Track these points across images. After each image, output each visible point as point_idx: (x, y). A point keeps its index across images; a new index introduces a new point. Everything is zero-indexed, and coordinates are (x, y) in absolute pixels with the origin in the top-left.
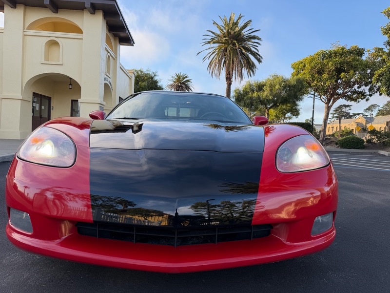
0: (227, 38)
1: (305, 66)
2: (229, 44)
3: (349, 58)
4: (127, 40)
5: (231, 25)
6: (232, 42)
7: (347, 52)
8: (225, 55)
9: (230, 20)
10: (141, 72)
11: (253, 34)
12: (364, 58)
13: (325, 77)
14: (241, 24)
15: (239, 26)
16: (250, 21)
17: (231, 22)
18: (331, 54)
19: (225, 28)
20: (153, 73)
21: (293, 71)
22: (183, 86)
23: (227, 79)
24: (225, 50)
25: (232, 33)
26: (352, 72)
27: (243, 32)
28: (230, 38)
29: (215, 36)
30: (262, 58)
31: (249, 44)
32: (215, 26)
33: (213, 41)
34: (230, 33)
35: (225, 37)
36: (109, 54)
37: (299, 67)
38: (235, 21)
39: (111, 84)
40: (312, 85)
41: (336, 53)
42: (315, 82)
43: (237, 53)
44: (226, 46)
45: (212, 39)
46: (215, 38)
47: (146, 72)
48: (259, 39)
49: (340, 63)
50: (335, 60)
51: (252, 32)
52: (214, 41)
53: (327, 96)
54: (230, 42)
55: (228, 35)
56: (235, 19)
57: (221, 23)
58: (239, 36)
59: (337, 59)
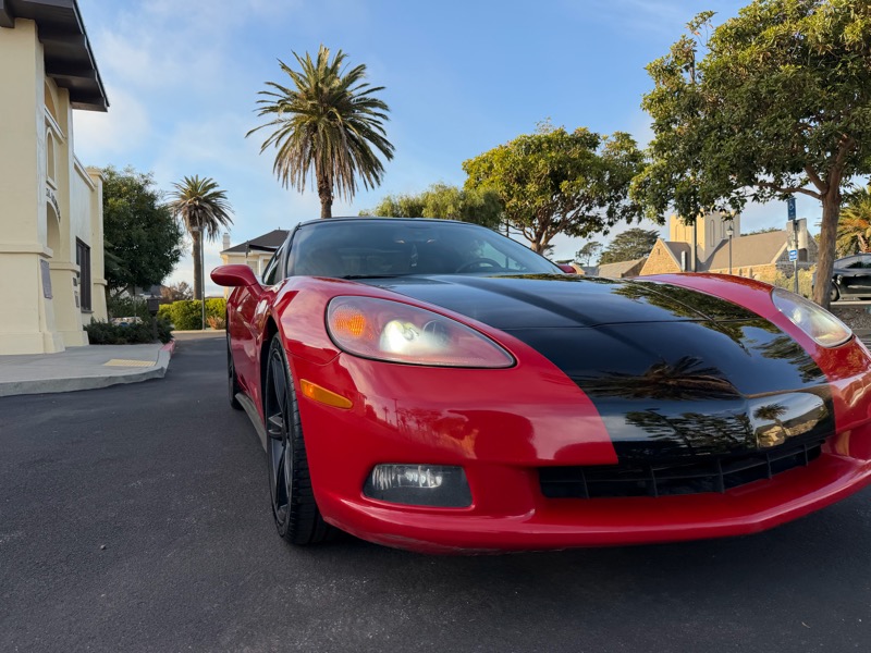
0: (315, 102)
1: (491, 168)
2: (320, 116)
3: (575, 153)
4: (93, 97)
5: (321, 74)
6: (325, 111)
7: (570, 139)
8: (312, 139)
9: (319, 62)
10: (111, 174)
11: (370, 96)
12: (599, 152)
13: (533, 189)
14: (344, 72)
15: (338, 75)
16: (363, 67)
17: (322, 66)
18: (541, 144)
19: (308, 80)
20: (143, 176)
21: (466, 177)
22: (207, 206)
23: (321, 191)
24: (314, 128)
25: (326, 90)
26: (580, 180)
27: (348, 89)
28: (321, 102)
29: (287, 96)
30: (393, 148)
31: (365, 116)
32: (286, 74)
33: (283, 105)
34: (322, 90)
35: (310, 98)
36: (49, 130)
37: (479, 170)
38: (330, 67)
39: (56, 204)
40: (507, 206)
41: (549, 141)
42: (514, 200)
43: (341, 135)
44: (315, 118)
45: (283, 103)
46: (288, 99)
47: (123, 175)
48: (384, 107)
49: (559, 162)
50: (549, 155)
51: (369, 92)
52: (286, 106)
53: (535, 228)
54: (321, 110)
55: (317, 95)
56: (329, 61)
57: (299, 69)
58: (342, 97)
59: (553, 154)
